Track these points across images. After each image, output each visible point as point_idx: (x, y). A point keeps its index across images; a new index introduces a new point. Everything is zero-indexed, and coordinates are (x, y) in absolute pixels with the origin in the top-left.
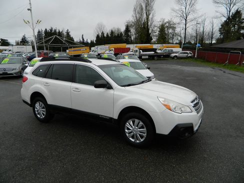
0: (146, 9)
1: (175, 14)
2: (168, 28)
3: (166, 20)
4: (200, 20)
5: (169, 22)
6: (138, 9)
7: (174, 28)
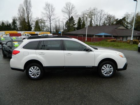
0: (27, 10)
1: (43, 15)
2: (41, 22)
3: (40, 18)
4: (57, 20)
5: (41, 19)
6: (21, 10)
7: (44, 23)
